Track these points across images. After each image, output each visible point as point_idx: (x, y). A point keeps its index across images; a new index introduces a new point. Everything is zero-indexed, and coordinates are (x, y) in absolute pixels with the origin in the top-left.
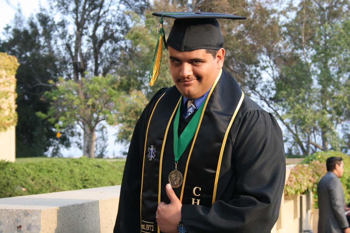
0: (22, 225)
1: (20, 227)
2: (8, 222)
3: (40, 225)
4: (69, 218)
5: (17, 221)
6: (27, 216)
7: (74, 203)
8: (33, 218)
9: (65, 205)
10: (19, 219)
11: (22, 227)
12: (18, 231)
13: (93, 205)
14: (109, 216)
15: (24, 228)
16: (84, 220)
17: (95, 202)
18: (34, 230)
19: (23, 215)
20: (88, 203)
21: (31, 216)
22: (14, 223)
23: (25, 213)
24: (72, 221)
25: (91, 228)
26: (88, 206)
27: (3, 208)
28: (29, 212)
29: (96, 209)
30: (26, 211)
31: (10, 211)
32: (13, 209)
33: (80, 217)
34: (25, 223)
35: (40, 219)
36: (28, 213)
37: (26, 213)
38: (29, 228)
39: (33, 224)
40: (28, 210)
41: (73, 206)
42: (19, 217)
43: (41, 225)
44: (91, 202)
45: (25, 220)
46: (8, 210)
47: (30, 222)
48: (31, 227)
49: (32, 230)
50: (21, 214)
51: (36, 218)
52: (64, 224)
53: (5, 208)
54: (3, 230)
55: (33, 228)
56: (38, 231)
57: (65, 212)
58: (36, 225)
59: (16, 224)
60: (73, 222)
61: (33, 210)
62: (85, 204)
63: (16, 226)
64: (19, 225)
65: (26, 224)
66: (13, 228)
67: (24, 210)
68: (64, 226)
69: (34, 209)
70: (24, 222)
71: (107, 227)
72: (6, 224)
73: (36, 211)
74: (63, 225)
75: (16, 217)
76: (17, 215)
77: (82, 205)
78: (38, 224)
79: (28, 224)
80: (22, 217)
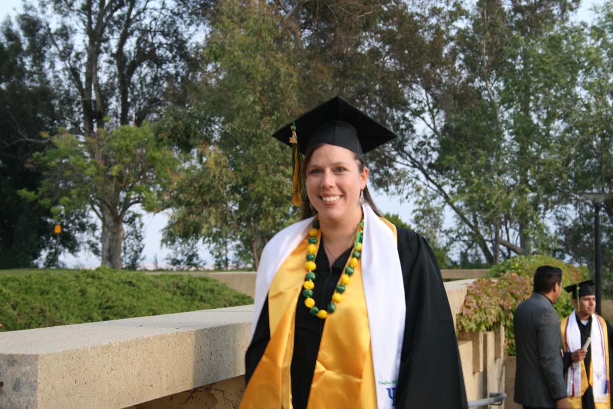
0: (3, 381)
3: (36, 382)
4: (86, 369)
6: (13, 365)
7: (96, 344)
8: (23, 370)
11: (4, 384)
13: (129, 347)
14: (155, 365)
15: (7, 387)
16: (113, 373)
17: (131, 341)
18: (25, 390)
19: (6, 363)
20: (120, 343)
21: (20, 365)
23: (9, 361)
24: (91, 374)
25: (123, 387)
26: (119, 349)
28: (16, 358)
29: (133, 354)
30: (11, 356)
33: (105, 367)
34: (10, 378)
35: (37, 371)
36: (14, 361)
37: (12, 361)
38: (16, 387)
39: (24, 380)
40: (14, 355)
41: (93, 348)
43: (38, 381)
44: (124, 343)
45: (10, 372)
47: (19, 375)
48: (21, 385)
49: (22, 389)
50: (2, 362)
51: (28, 368)
52: (78, 381)
55: (25, 386)
56: (33, 391)
57: (80, 358)
58: (29, 381)
60: (93, 377)
61: (24, 355)
62: (114, 345)
65: (12, 379)
67: (8, 355)
69: (25, 353)
70: (8, 375)
73: (29, 356)
74: (76, 382)
77: (109, 347)
78: (33, 379)
79: (15, 379)
80: (4, 367)
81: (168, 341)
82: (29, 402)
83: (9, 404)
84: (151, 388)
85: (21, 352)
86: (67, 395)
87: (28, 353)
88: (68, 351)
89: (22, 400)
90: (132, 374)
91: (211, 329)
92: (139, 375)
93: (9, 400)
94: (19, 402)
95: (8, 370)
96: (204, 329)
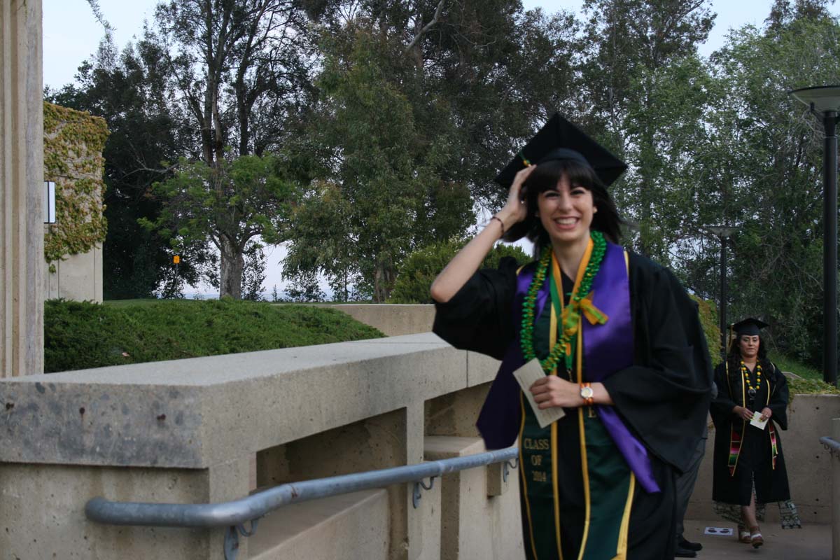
0: (166, 414)
1: (163, 417)
2: (140, 409)
3: (200, 415)
4: (249, 402)
5: (157, 406)
6: (176, 397)
7: (258, 375)
8: (187, 402)
9: (243, 377)
10: (161, 403)
11: (167, 418)
12: (159, 425)
13: (290, 379)
14: (315, 398)
15: (170, 420)
16: (274, 406)
17: (293, 373)
18: (188, 423)
19: (168, 394)
20: (281, 374)
21: (183, 397)
22: (151, 409)
23: (171, 393)
24: (253, 407)
25: (285, 421)
26: (281, 382)
27: (130, 382)
28: (178, 390)
29: (294, 387)
30: (173, 387)
31: (143, 389)
32: (149, 385)
33: (266, 400)
34: (172, 411)
35: (200, 403)
36: (177, 393)
37: (174, 392)
38: (179, 420)
39: (187, 413)
40: (177, 387)
41: (256, 379)
42: (161, 398)
43: (203, 414)
44: (286, 374)
45: (172, 404)
46: (141, 385)
47: (182, 408)
48: (184, 418)
49: (185, 423)
50: (163, 394)
51: (192, 400)
52: (241, 414)
53: (134, 383)
54: (132, 423)
55: (188, 419)
56: (196, 425)
57: (243, 390)
58: (193, 414)
59: (155, 412)
60: (255, 410)
61: (187, 387)
62: (276, 377)
63: (155, 417)
64: (160, 414)
65: (175, 412)
66: (150, 420)
67: (171, 387)
68: (241, 416)
69: (187, 384)
70: (171, 408)
71: (311, 420)
72: (137, 411)
73: (192, 387)
74: (239, 415)
75: (155, 399)
76: (157, 396)
77: (271, 378)
78: (197, 412)
79: (177, 412)
80: (166, 399)
81: (327, 373)
82: (192, 437)
83: (172, 438)
84: (311, 422)
85: (184, 383)
86: (230, 429)
87: (191, 384)
88: (231, 382)
89: (186, 434)
90: (293, 408)
91: (369, 361)
92: (300, 408)
93: (172, 435)
94: (182, 436)
95: (171, 402)
96: (362, 362)
